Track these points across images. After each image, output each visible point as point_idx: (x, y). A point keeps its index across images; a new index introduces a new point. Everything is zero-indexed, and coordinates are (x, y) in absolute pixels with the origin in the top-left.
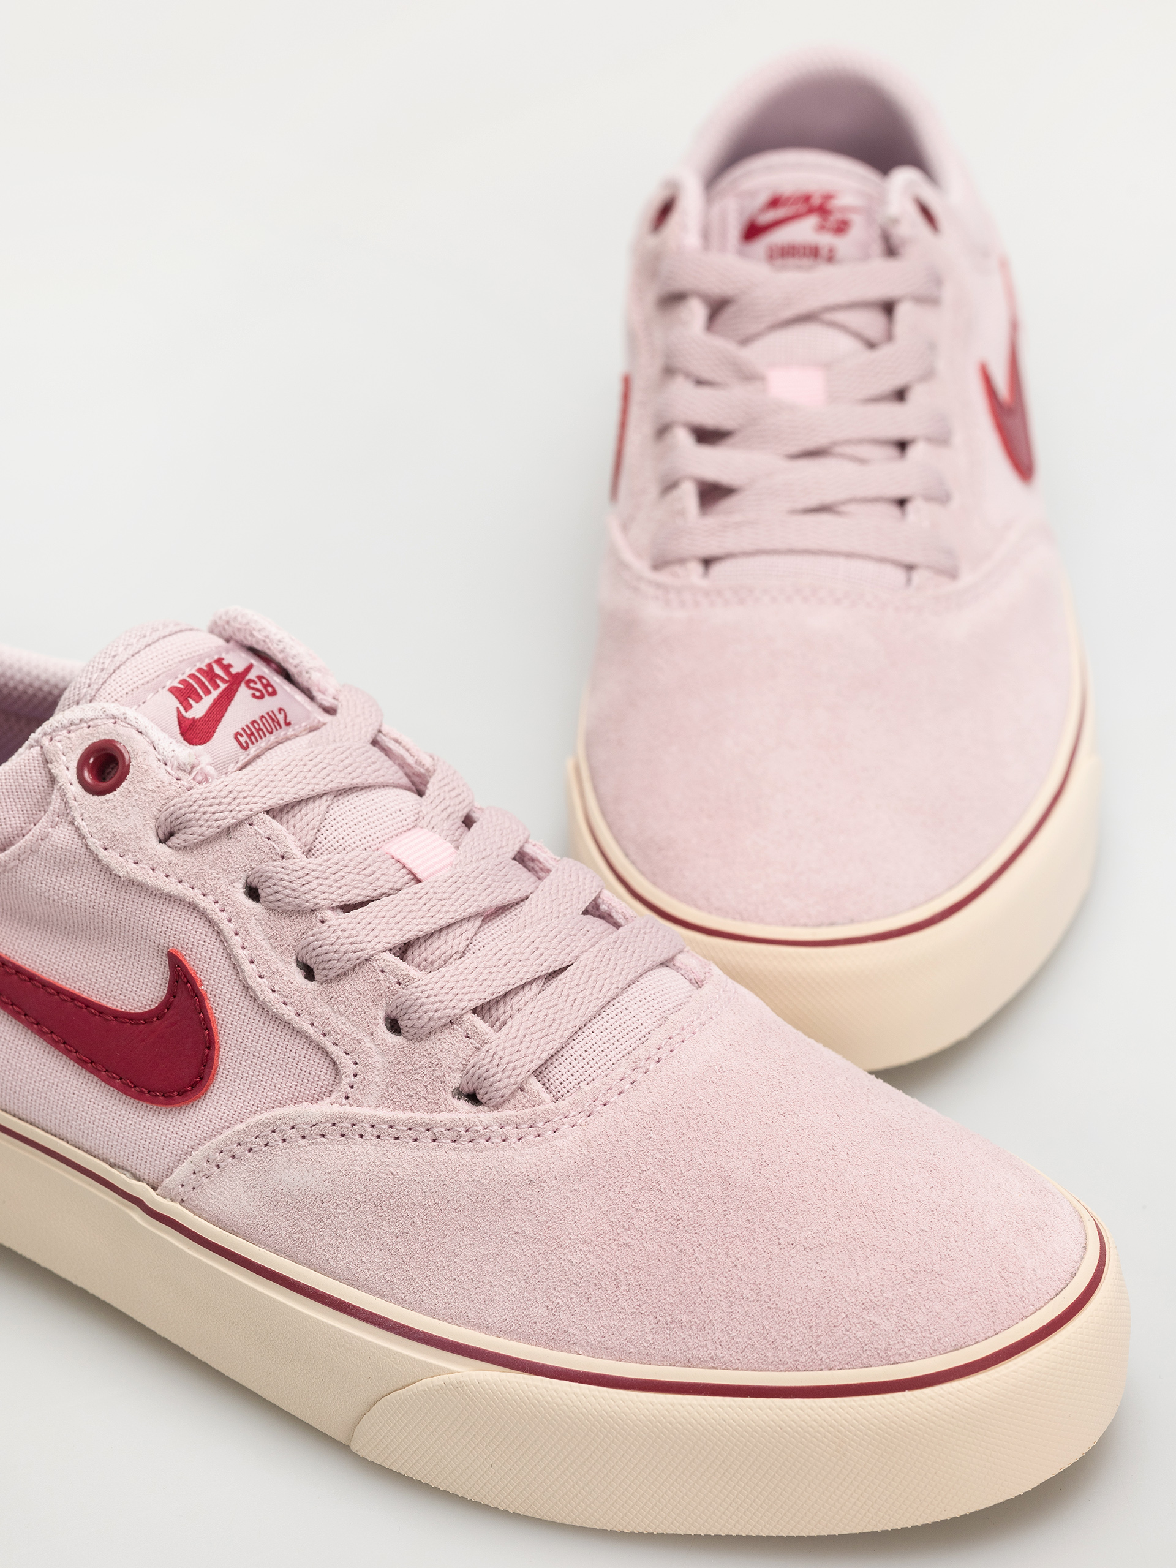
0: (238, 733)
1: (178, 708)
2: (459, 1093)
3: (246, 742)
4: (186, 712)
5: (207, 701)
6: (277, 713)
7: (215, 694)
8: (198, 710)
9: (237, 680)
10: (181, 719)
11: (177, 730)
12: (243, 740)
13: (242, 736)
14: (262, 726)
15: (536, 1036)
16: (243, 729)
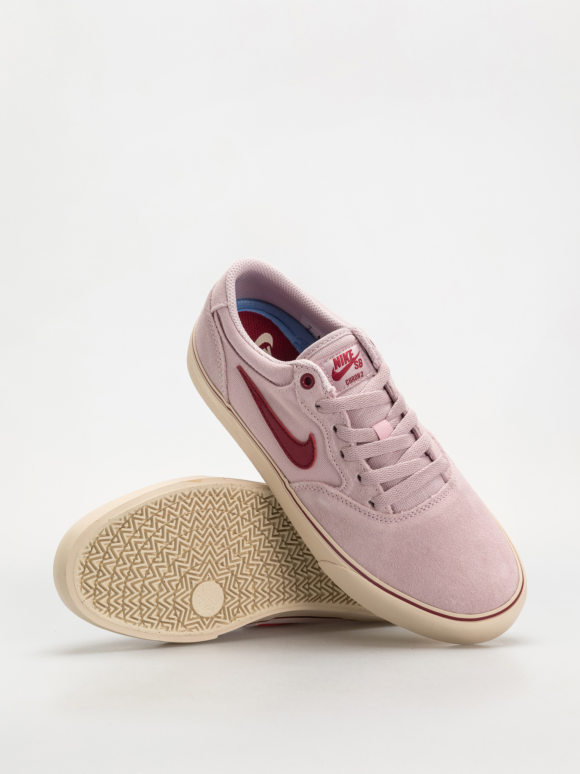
0: (347, 380)
1: (333, 368)
2: (370, 502)
3: (348, 383)
4: (335, 370)
5: (342, 367)
6: (360, 373)
7: (345, 365)
8: (339, 370)
9: (353, 361)
10: (333, 372)
11: (331, 374)
12: (348, 382)
13: (348, 381)
14: (354, 378)
15: (394, 496)
16: (349, 379)
